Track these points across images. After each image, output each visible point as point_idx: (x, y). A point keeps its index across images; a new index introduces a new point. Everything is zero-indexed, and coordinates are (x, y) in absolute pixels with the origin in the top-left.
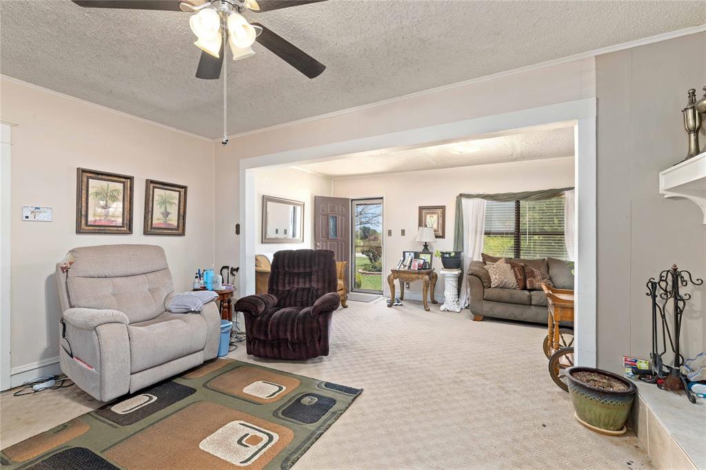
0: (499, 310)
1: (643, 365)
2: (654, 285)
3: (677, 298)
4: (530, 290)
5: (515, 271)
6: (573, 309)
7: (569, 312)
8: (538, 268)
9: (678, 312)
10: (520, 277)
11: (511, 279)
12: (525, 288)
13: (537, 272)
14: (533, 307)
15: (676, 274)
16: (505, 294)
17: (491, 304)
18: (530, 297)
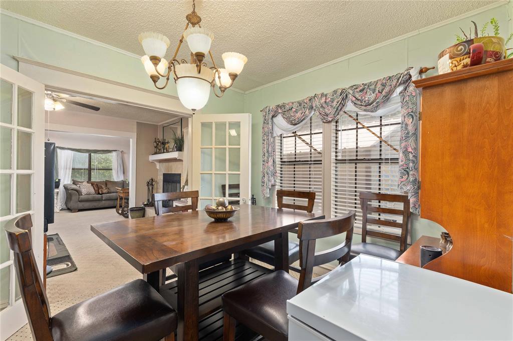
0: (87, 205)
1: (145, 203)
2: (148, 183)
3: (152, 185)
4: (101, 194)
5: (94, 187)
6: (128, 193)
7: (127, 194)
8: (103, 185)
9: (152, 188)
10: (96, 189)
11: (92, 190)
12: (99, 194)
13: (103, 186)
14: (103, 201)
15: (152, 179)
16: (90, 197)
17: (83, 203)
18: (102, 197)
